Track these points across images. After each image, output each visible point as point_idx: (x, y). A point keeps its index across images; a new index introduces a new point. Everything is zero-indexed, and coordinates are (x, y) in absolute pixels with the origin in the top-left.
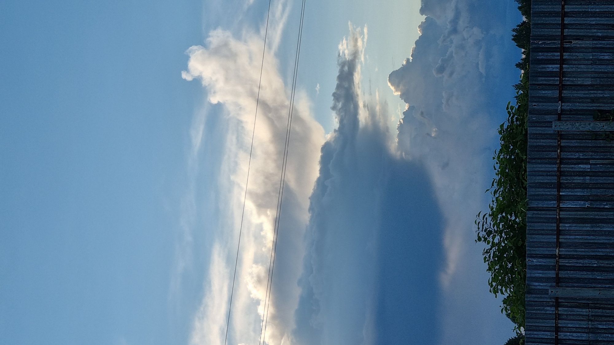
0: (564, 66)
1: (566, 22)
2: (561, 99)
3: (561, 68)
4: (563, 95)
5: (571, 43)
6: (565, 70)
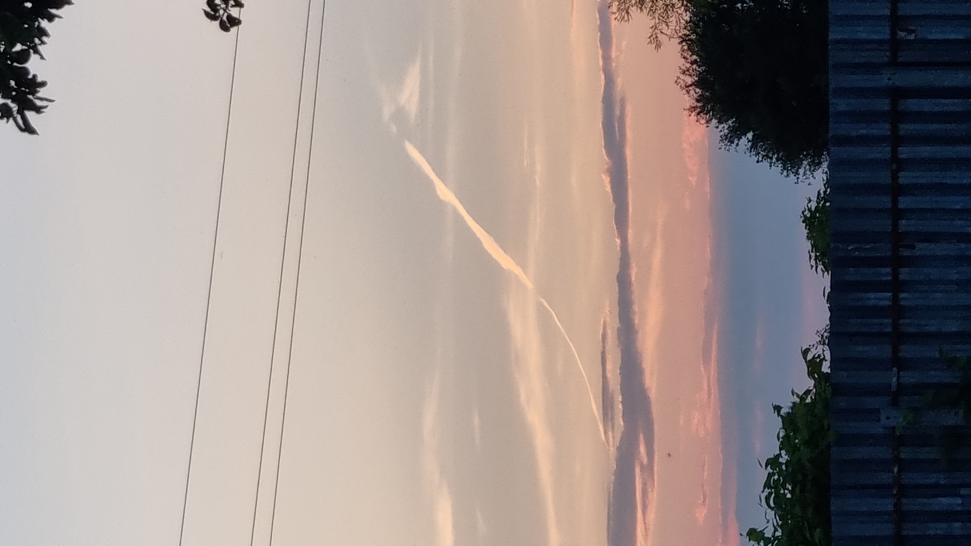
0: (902, 295)
1: (901, 206)
2: (899, 363)
3: (895, 299)
4: (900, 354)
5: (914, 247)
6: (902, 303)
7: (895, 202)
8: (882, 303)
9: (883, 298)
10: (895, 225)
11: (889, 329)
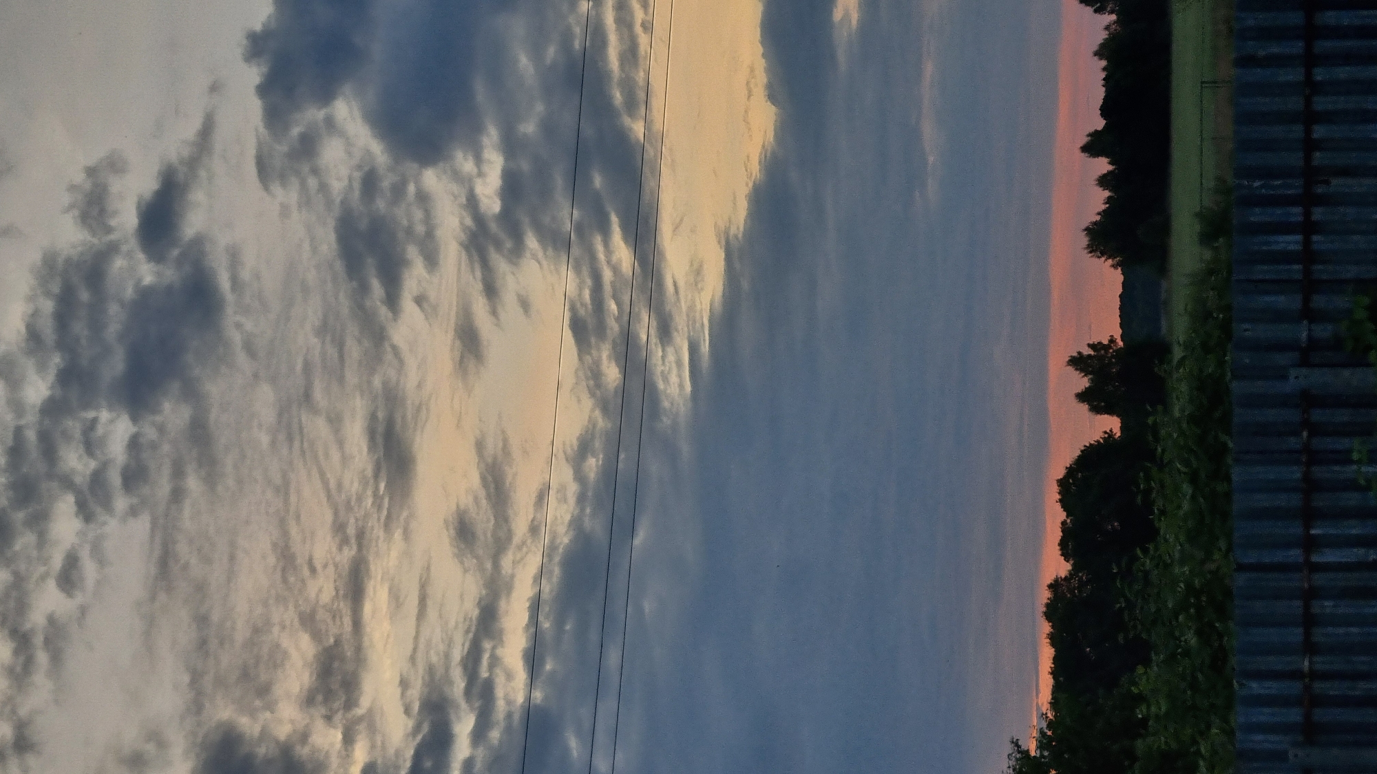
0: (1315, 238)
1: (1315, 136)
2: (1309, 314)
3: (1307, 243)
4: (1311, 305)
5: (1327, 183)
6: (1315, 247)
7: (1308, 132)
8: (1292, 247)
9: (1291, 242)
10: (1308, 158)
11: (1299, 276)
